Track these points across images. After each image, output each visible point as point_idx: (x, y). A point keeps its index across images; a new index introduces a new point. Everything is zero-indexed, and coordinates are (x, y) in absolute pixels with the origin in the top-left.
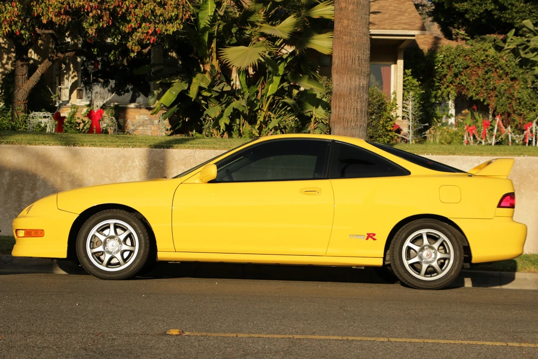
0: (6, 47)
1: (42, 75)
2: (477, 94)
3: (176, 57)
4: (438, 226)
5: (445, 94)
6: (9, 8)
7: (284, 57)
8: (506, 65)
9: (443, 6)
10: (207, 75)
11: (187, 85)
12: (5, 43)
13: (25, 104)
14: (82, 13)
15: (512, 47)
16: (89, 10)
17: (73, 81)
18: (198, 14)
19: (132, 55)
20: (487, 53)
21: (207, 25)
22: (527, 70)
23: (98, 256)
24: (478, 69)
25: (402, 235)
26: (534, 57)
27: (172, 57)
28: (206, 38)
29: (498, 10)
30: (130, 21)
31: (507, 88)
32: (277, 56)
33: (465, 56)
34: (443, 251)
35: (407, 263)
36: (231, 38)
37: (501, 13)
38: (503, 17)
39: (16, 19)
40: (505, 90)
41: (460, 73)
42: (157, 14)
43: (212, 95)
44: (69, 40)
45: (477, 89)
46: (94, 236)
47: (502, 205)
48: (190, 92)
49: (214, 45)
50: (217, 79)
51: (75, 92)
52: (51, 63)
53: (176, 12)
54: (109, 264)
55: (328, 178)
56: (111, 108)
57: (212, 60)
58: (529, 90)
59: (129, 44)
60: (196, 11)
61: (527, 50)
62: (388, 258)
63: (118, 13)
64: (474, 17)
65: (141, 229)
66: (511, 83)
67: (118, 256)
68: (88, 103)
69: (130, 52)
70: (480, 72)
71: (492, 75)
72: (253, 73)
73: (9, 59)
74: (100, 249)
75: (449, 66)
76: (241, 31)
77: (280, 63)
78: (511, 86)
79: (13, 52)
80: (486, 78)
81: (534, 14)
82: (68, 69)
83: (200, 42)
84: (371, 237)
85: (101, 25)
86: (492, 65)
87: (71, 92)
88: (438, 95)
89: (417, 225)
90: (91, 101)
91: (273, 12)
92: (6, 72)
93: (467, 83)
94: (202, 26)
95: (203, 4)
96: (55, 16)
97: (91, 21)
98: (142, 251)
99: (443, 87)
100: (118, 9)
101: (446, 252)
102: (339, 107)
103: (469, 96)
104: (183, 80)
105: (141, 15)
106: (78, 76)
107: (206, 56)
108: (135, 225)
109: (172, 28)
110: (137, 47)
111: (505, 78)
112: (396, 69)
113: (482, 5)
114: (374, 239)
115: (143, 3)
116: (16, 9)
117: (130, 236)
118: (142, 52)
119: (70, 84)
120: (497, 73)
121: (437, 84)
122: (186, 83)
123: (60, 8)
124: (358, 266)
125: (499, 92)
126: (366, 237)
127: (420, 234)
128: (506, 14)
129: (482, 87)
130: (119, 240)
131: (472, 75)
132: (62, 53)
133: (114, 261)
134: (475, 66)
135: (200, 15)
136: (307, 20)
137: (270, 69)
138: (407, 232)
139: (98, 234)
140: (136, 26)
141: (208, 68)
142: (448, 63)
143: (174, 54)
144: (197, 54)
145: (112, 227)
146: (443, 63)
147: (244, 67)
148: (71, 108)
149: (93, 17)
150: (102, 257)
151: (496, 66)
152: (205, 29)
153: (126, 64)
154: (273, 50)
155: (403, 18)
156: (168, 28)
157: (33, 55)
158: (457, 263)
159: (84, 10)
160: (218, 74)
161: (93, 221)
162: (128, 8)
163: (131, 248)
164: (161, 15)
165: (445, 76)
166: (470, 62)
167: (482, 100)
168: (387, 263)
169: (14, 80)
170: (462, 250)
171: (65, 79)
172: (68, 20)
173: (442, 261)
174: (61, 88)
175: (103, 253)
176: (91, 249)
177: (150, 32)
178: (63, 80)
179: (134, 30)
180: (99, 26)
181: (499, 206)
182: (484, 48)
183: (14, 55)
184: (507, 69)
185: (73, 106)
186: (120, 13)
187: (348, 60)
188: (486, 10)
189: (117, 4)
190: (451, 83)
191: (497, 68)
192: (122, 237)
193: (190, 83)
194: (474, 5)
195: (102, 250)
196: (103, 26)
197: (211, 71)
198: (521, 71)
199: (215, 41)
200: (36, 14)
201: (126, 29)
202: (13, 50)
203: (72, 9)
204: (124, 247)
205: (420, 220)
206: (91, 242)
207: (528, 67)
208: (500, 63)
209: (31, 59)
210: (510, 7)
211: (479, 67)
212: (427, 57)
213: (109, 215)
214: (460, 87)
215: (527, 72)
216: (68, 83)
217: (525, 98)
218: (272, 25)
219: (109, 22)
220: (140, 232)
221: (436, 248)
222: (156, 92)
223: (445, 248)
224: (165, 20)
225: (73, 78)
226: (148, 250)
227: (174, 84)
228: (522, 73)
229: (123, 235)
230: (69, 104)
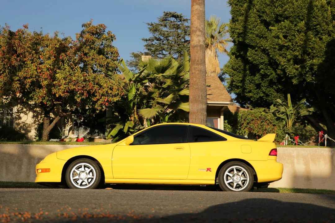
0: (40, 112)
1: (56, 123)
2: (258, 132)
3: (118, 115)
4: (240, 164)
5: (243, 132)
6: (42, 91)
7: (168, 113)
8: (270, 119)
9: (241, 95)
10: (132, 122)
11: (123, 126)
12: (40, 111)
13: (48, 137)
14: (75, 92)
15: (273, 111)
16: (78, 90)
17: (70, 126)
18: (128, 94)
19: (97, 112)
20: (261, 114)
21: (132, 99)
22: (280, 122)
23: (76, 181)
24: (258, 121)
25: (224, 169)
26: (283, 116)
27: (116, 115)
28: (132, 105)
29: (265, 96)
30: (96, 96)
31: (271, 129)
32: (165, 112)
33: (252, 115)
34: (244, 177)
35: (226, 183)
36: (144, 105)
37: (267, 98)
38: (268, 99)
39: (45, 96)
40: (271, 130)
41: (250, 122)
42: (109, 93)
43: (134, 131)
44: (69, 108)
45: (258, 130)
46: (74, 171)
47: (271, 154)
48: (124, 129)
49: (135, 108)
50: (137, 123)
51: (71, 132)
52: (60, 118)
53: (117, 92)
54: (81, 185)
55: (187, 142)
56: (88, 138)
57: (134, 115)
58: (282, 131)
59: (96, 106)
60: (127, 93)
61: (279, 113)
62: (217, 181)
63: (91, 92)
64: (255, 99)
65: (97, 167)
66: (273, 127)
67: (86, 180)
68: (77, 136)
69: (96, 110)
70: (259, 122)
71: (264, 123)
72: (154, 121)
73: (41, 117)
74: (77, 177)
75: (244, 119)
76: (148, 102)
77: (166, 116)
78: (273, 129)
79: (43, 114)
80: (262, 125)
81: (281, 98)
82: (68, 121)
83: (129, 107)
84: (209, 170)
85: (83, 97)
86: (264, 119)
87: (69, 132)
88: (240, 133)
89: (231, 164)
90: (78, 135)
91: (163, 93)
92: (40, 123)
93: (253, 127)
94: (130, 100)
95: (130, 90)
96: (62, 93)
97: (79, 95)
98: (97, 178)
99: (242, 129)
100: (91, 91)
101: (245, 177)
102: (193, 118)
103: (254, 133)
104: (121, 124)
105: (101, 93)
106: (72, 124)
107: (131, 113)
108: (94, 165)
109: (116, 99)
110: (99, 108)
111: (270, 125)
112: (220, 120)
113: (258, 94)
114: (210, 171)
115: (103, 88)
116: (45, 91)
117: (91, 171)
118: (102, 111)
119: (69, 128)
120: (266, 122)
121: (239, 127)
122: (122, 125)
123: (65, 90)
124: (202, 185)
125: (268, 131)
126: (206, 170)
127: (233, 168)
128: (269, 98)
129: (260, 129)
130: (86, 173)
131: (255, 123)
132: (65, 113)
133: (84, 183)
134: (256, 119)
135: (129, 95)
136: (178, 96)
137: (161, 118)
138: (226, 167)
139: (76, 170)
140: (99, 98)
141: (133, 119)
142: (244, 118)
143: (117, 114)
144: (127, 113)
145: (83, 167)
146: (242, 118)
147: (149, 117)
148: (69, 139)
149: (79, 94)
150: (78, 182)
151: (266, 119)
152: (131, 100)
153: (94, 116)
154: (163, 110)
155: (222, 96)
156: (114, 99)
157: (52, 115)
158: (251, 182)
159: (75, 91)
160: (137, 121)
161: (74, 164)
162: (95, 90)
163: (92, 177)
164: (111, 93)
165: (243, 124)
166: (254, 117)
167: (260, 135)
168: (217, 184)
169: (43, 127)
170: (253, 176)
171: (66, 126)
172: (68, 95)
173: (244, 181)
174: (64, 130)
175: (78, 179)
176: (73, 177)
177: (106, 100)
178: (66, 127)
179: (98, 100)
180: (82, 98)
181: (270, 155)
182: (260, 111)
183: (44, 116)
184: (270, 120)
185: (70, 138)
186: (92, 92)
187: (196, 96)
188: (260, 96)
189: (90, 88)
190: (246, 127)
191: (266, 120)
192: (88, 172)
193: (124, 126)
194: (255, 94)
195: (78, 178)
196: (84, 98)
197: (134, 120)
198: (277, 122)
199: (136, 106)
200: (53, 93)
201: (94, 99)
202: (43, 113)
203: (70, 90)
204: (89, 176)
205: (232, 162)
206: (73, 174)
207: (280, 120)
208: (268, 118)
209: (51, 117)
210: (270, 95)
211: (258, 120)
212: (234, 115)
213: (82, 161)
214: (250, 129)
215: (280, 123)
216: (68, 128)
217: (280, 134)
218: (162, 98)
219: (86, 96)
220: (96, 169)
221: (241, 175)
222: (108, 130)
223: (244, 175)
224: (112, 96)
225: (70, 125)
226: (100, 177)
227: (117, 126)
228: (278, 123)
229: (88, 170)
230: (68, 137)
